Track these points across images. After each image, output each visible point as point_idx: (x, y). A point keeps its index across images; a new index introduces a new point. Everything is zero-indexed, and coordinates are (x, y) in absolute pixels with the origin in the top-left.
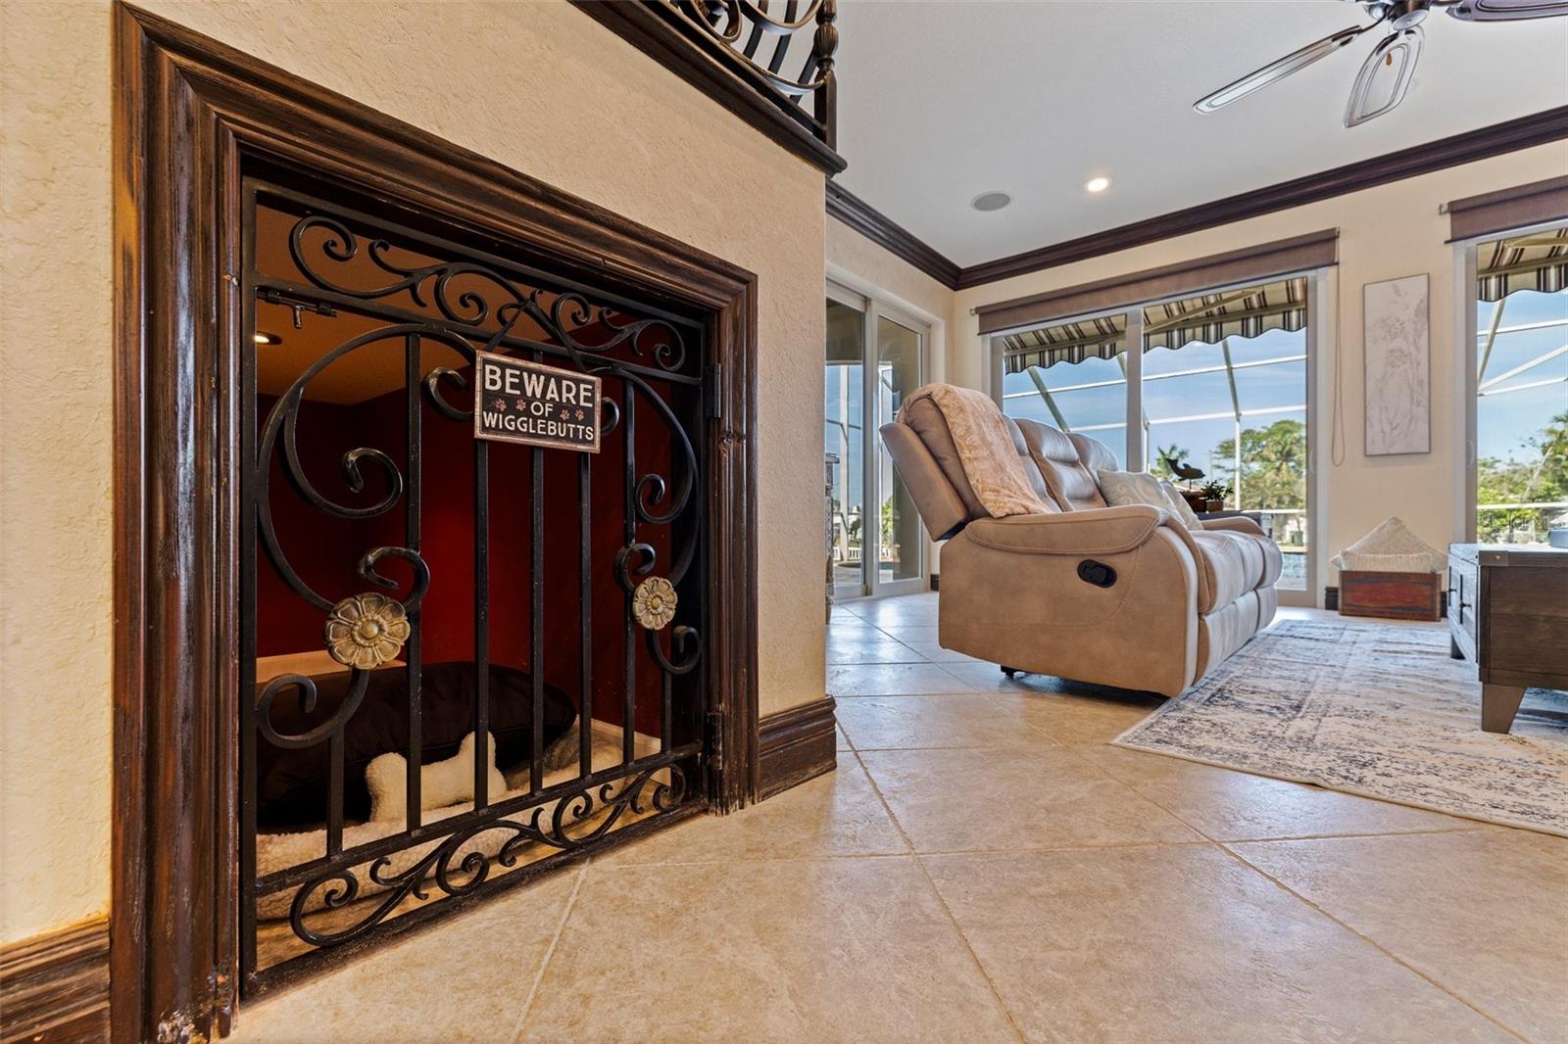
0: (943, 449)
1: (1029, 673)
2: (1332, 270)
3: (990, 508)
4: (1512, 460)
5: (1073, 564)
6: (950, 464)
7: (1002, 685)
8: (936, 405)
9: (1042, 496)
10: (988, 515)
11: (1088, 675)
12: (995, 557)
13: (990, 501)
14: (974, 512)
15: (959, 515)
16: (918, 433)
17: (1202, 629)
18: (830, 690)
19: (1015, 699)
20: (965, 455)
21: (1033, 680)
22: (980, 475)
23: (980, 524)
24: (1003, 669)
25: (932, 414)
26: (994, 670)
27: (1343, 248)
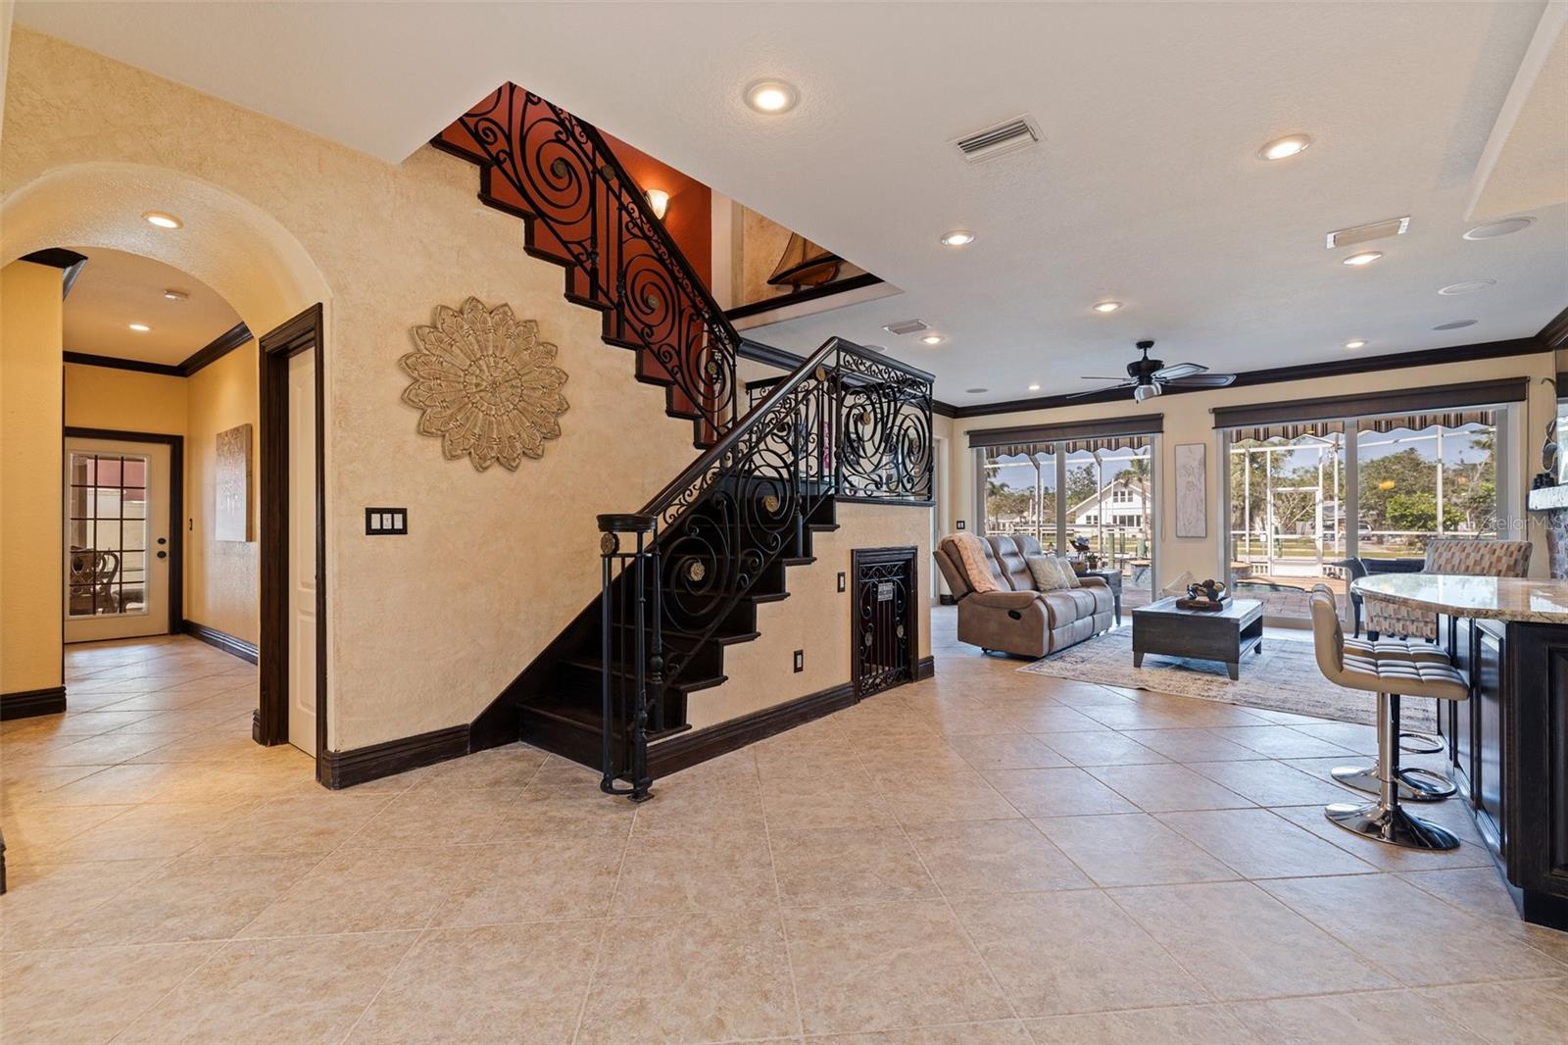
0: (958, 563)
1: (993, 651)
2: (1160, 435)
3: (977, 589)
4: (1462, 461)
5: (1007, 611)
6: (961, 570)
7: (982, 655)
8: (956, 546)
9: (996, 577)
10: (975, 591)
11: (1013, 651)
12: (979, 608)
13: (977, 585)
14: (971, 589)
15: (966, 591)
16: (949, 555)
17: (1051, 635)
18: (932, 654)
19: (987, 660)
20: (968, 567)
21: (995, 653)
22: (974, 575)
23: (973, 594)
24: (983, 649)
25: (954, 549)
26: (979, 650)
27: (1167, 424)
